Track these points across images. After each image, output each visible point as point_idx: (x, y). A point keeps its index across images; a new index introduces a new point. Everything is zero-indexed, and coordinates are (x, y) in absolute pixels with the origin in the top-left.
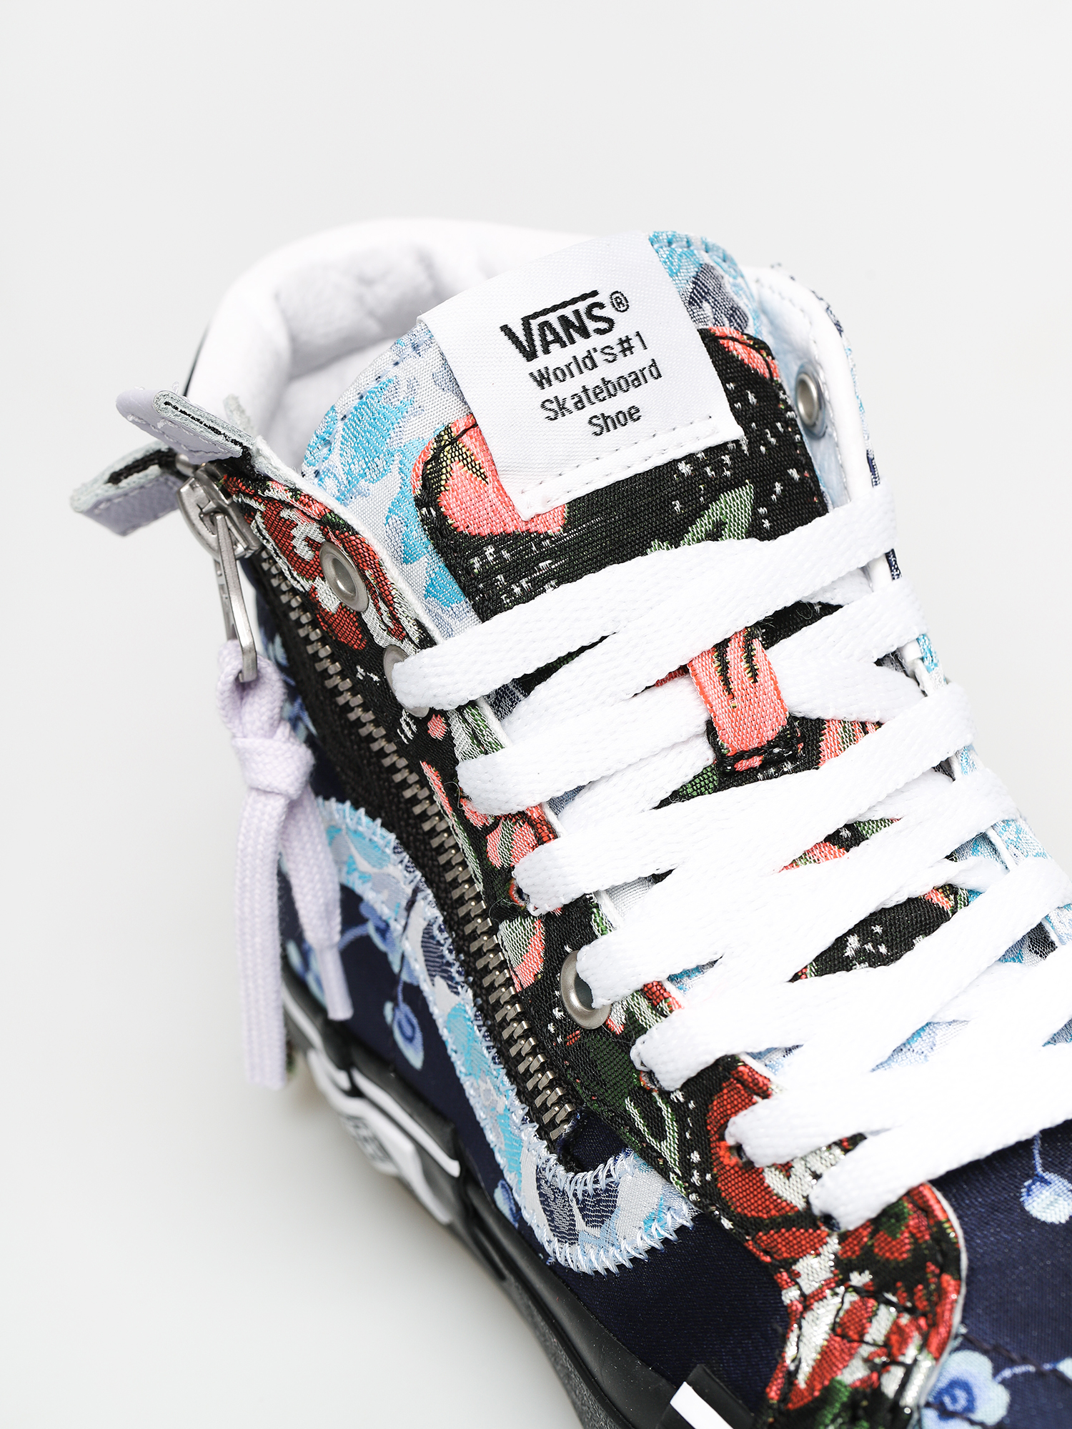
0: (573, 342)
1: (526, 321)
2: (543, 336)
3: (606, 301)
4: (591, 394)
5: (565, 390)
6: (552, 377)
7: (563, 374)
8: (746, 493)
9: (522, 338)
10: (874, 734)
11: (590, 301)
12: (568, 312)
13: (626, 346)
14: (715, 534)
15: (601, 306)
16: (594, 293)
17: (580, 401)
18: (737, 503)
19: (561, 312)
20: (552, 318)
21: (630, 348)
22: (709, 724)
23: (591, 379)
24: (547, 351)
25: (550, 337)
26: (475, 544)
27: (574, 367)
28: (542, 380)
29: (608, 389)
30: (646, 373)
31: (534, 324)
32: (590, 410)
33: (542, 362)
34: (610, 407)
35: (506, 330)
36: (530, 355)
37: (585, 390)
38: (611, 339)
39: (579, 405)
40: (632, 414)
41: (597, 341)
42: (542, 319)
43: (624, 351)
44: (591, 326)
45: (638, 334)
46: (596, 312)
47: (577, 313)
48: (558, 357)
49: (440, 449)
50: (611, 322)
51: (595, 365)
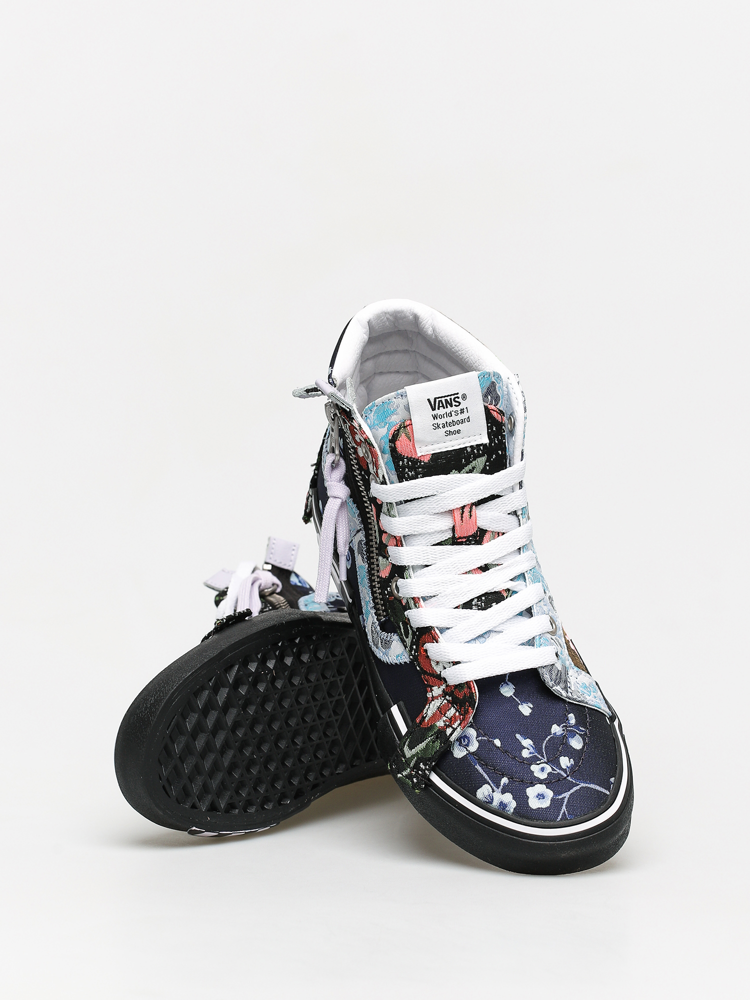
0: (447, 407)
1: (435, 399)
2: (439, 404)
3: (460, 397)
4: (448, 424)
5: (440, 421)
6: (438, 417)
7: (441, 417)
8: (484, 459)
9: (433, 404)
10: (501, 537)
11: (456, 396)
12: (448, 398)
13: (462, 411)
14: (471, 471)
15: (458, 398)
16: (458, 394)
17: (444, 426)
18: (481, 462)
19: (446, 398)
20: (443, 399)
21: (463, 412)
22: (454, 526)
23: (449, 420)
24: (439, 409)
25: (441, 405)
26: (402, 458)
27: (445, 415)
28: (435, 417)
29: (453, 423)
30: (466, 420)
31: (437, 400)
32: (446, 429)
33: (436, 412)
34: (452, 429)
35: (429, 400)
36: (434, 409)
37: (447, 423)
38: (458, 409)
39: (444, 427)
40: (458, 432)
41: (454, 408)
42: (440, 399)
43: (461, 413)
44: (454, 403)
45: (467, 408)
46: (456, 399)
47: (451, 399)
48: (442, 411)
49: (400, 428)
50: (460, 403)
51: (451, 416)
